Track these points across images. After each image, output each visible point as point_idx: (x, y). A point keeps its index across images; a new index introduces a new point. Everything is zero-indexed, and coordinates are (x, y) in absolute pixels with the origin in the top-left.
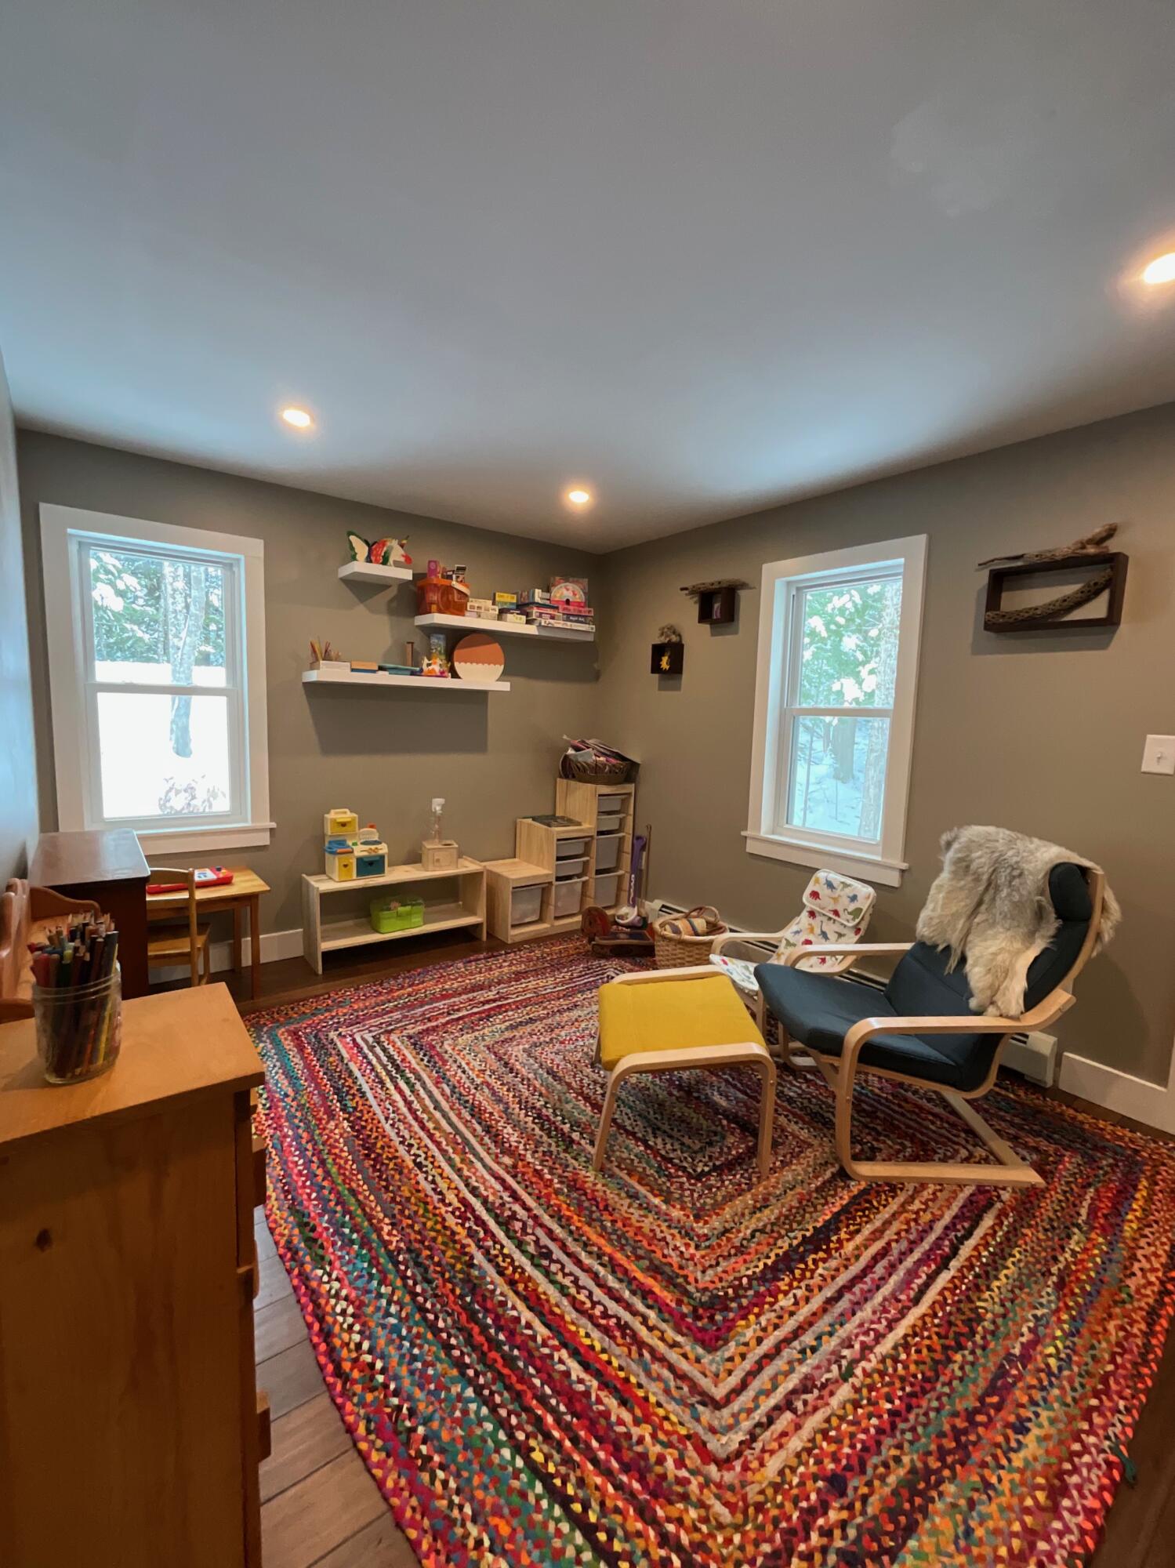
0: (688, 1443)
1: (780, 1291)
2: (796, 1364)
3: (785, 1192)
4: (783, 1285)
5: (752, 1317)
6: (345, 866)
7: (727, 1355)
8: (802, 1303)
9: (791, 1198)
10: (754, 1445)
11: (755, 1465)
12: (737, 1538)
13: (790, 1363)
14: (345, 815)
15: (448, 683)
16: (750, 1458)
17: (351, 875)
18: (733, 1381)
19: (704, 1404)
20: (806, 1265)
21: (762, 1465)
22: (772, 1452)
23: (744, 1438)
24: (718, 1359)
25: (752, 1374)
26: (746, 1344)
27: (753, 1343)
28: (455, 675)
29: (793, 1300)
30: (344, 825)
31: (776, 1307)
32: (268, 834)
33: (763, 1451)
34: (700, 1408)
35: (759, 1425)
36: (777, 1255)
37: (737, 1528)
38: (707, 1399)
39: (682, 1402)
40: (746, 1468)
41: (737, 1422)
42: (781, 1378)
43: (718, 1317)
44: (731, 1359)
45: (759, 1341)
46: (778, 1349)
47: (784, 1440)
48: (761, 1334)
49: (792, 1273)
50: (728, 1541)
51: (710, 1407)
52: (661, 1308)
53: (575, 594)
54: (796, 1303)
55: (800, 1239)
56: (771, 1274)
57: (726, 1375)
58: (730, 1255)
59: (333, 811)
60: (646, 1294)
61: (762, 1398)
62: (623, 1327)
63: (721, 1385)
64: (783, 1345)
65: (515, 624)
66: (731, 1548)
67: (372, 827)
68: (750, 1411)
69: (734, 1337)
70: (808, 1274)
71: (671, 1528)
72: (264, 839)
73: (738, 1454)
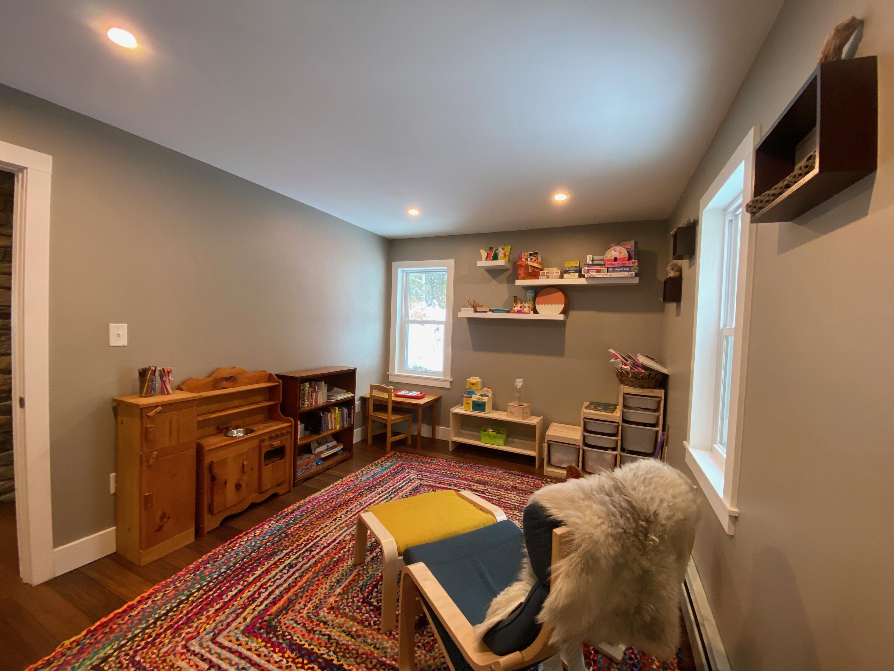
0: (196, 633)
1: (284, 653)
2: (236, 667)
3: (371, 645)
4: (288, 653)
5: (263, 644)
6: (468, 403)
7: (240, 638)
8: (277, 665)
9: (364, 649)
10: (193, 656)
11: (183, 657)
12: (154, 656)
13: (236, 664)
14: (478, 380)
15: (532, 316)
16: (187, 655)
17: (470, 409)
18: (226, 643)
19: (213, 635)
20: (307, 664)
21: (183, 660)
22: (189, 663)
23: (196, 651)
24: (238, 635)
25: (230, 650)
26: (247, 644)
27: (248, 647)
28: (535, 312)
29: (278, 660)
30: (473, 384)
31: (272, 653)
32: (449, 383)
33: (190, 660)
34: (212, 634)
35: (202, 656)
36: (313, 649)
37: (158, 656)
38: (216, 636)
39: (216, 627)
40: (182, 654)
41: (204, 648)
42: (228, 661)
43: (262, 631)
44: (238, 640)
45: (250, 650)
46: (245, 658)
47: (194, 667)
48: (254, 649)
49: (298, 657)
50: (153, 653)
51: (212, 638)
52: (266, 610)
53: (620, 253)
54: (276, 662)
55: (329, 658)
56: (295, 647)
57: (229, 640)
58: (306, 628)
59: (472, 377)
60: (274, 603)
61: (216, 655)
62: (254, 600)
63: (223, 639)
64: (248, 660)
65: (572, 279)
66: (151, 655)
67: (489, 388)
68: (210, 652)
69: (251, 639)
70: (300, 665)
71: (163, 636)
72: (448, 385)
73: (189, 651)
